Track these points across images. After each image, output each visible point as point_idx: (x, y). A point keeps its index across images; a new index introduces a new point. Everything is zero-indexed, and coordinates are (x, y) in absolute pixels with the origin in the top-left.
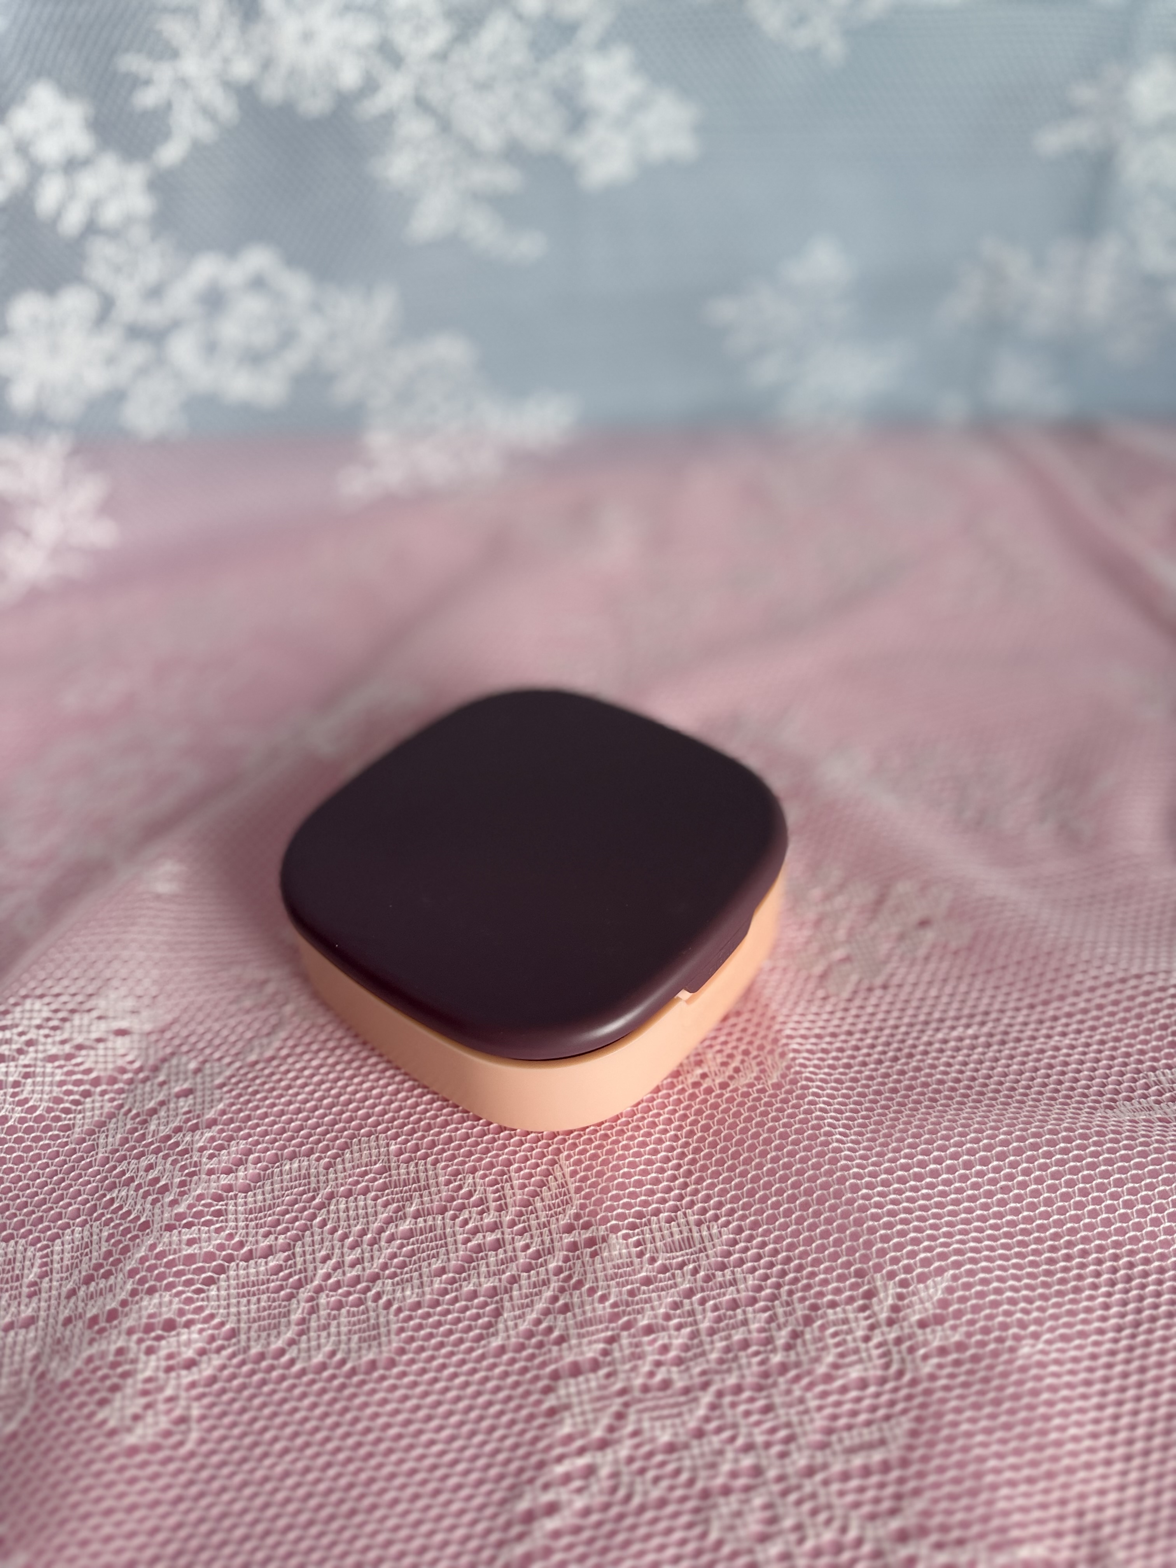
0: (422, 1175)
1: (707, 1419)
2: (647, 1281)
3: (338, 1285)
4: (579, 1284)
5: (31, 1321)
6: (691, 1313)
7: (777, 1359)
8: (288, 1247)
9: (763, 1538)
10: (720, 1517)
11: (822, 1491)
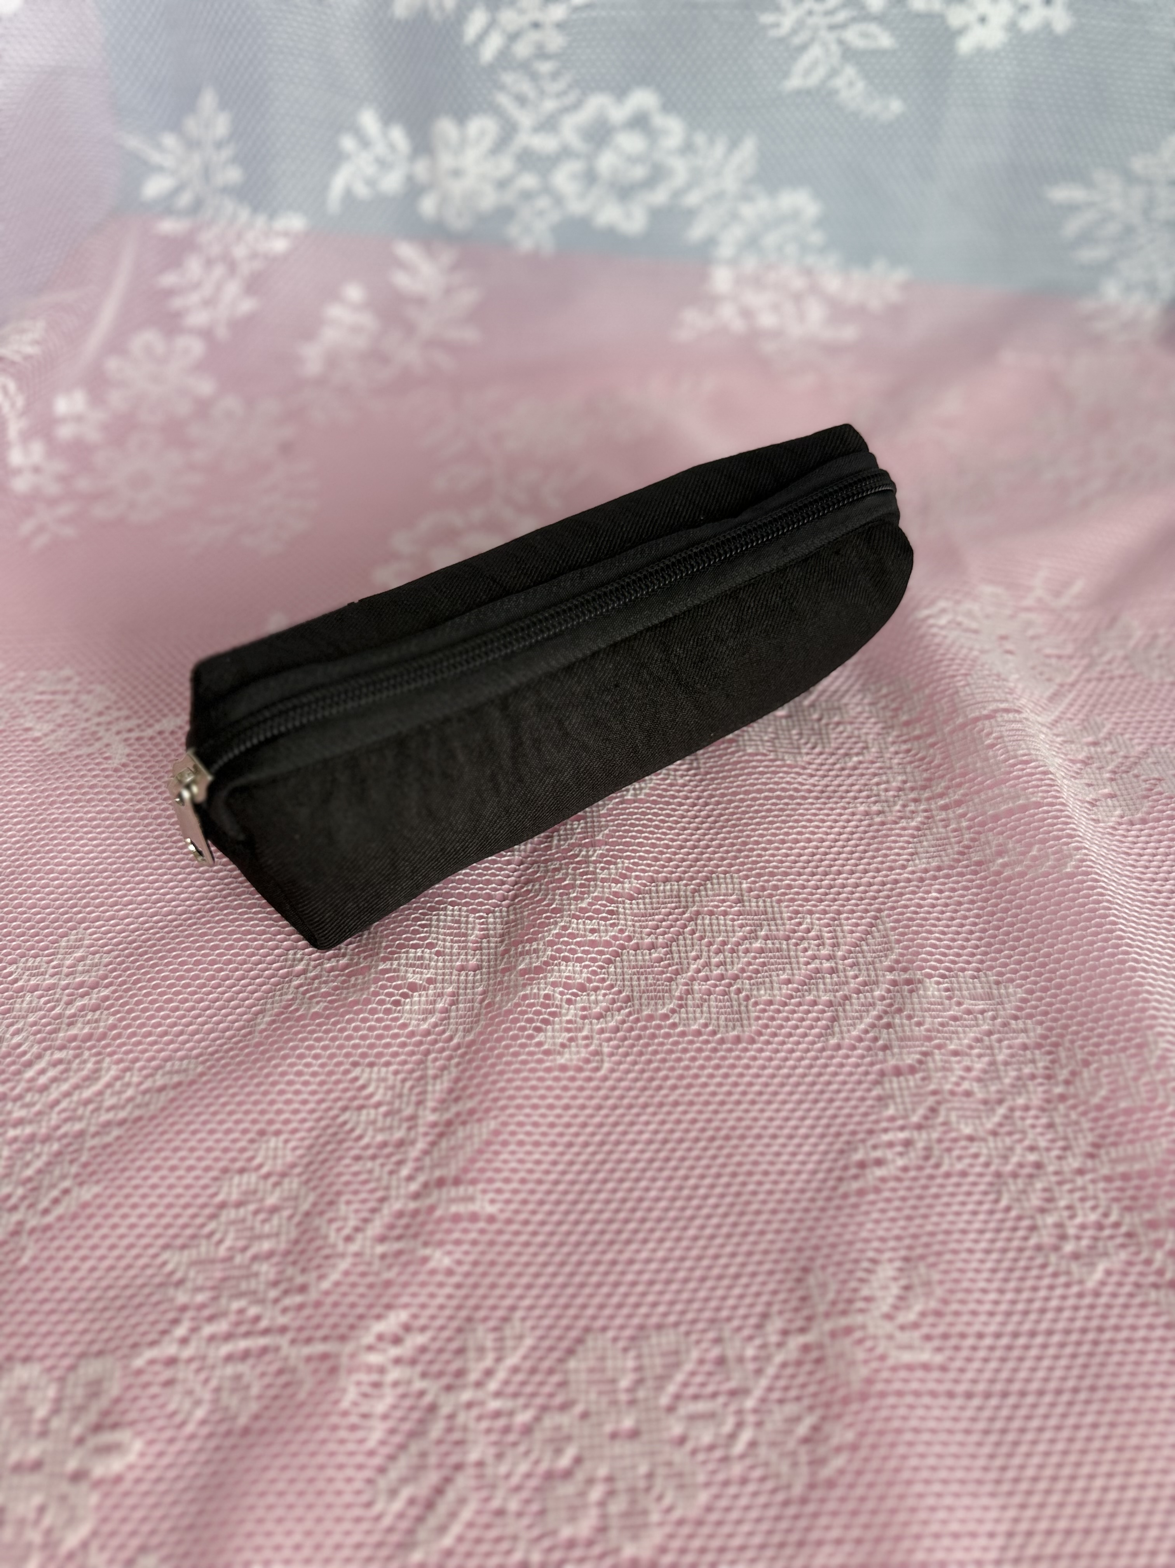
1: (1001, 1125)
2: (955, 1018)
3: (707, 978)
4: (900, 1011)
6: (991, 1047)
7: (1059, 1090)
8: (666, 945)
9: (1043, 1211)
10: (1009, 1191)
11: (1090, 1187)
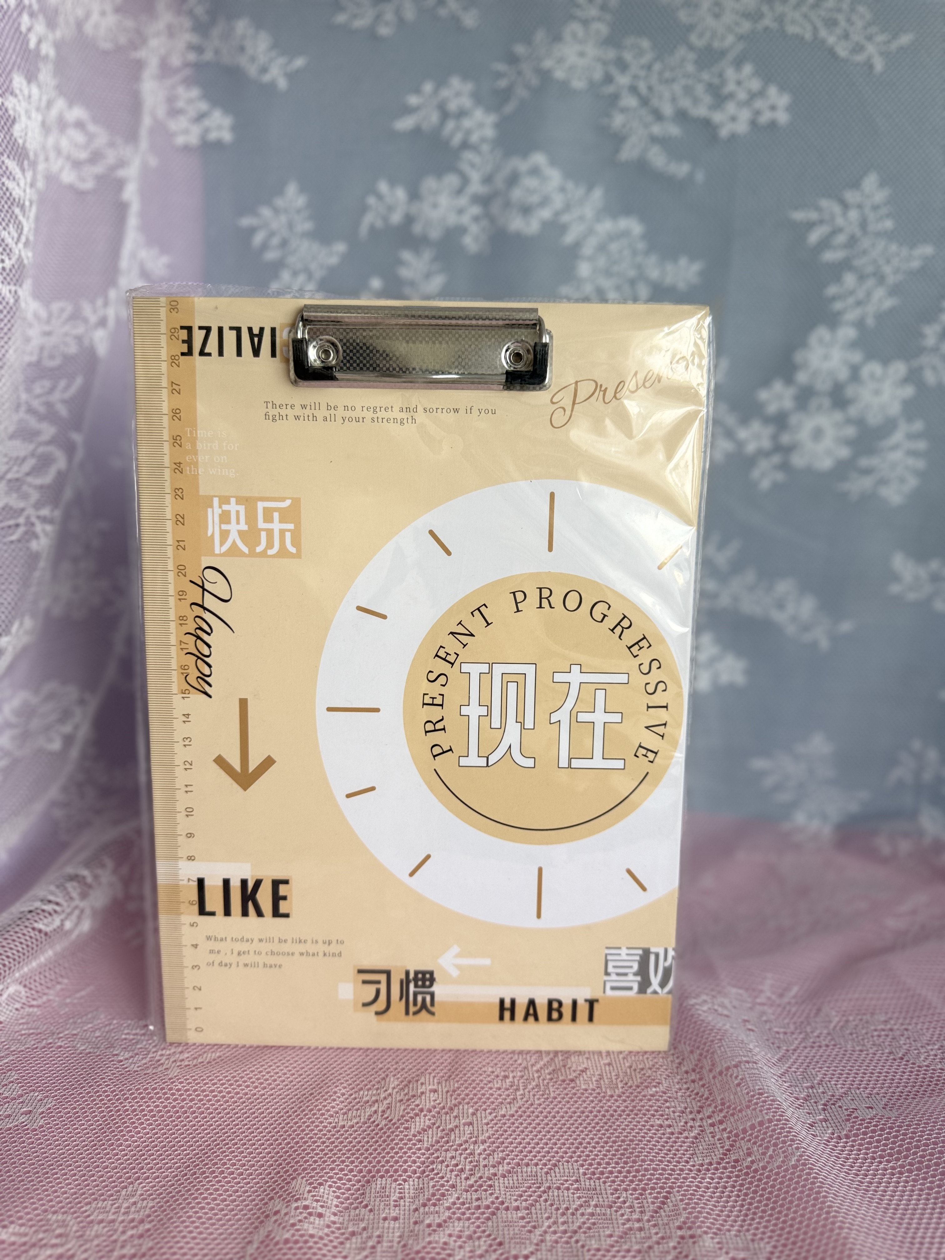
0: (598, 1188)
3: (555, 1232)
5: (396, 1219)
8: (527, 1208)
